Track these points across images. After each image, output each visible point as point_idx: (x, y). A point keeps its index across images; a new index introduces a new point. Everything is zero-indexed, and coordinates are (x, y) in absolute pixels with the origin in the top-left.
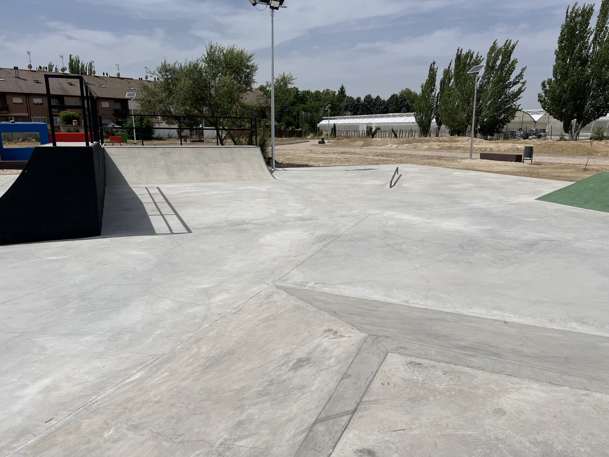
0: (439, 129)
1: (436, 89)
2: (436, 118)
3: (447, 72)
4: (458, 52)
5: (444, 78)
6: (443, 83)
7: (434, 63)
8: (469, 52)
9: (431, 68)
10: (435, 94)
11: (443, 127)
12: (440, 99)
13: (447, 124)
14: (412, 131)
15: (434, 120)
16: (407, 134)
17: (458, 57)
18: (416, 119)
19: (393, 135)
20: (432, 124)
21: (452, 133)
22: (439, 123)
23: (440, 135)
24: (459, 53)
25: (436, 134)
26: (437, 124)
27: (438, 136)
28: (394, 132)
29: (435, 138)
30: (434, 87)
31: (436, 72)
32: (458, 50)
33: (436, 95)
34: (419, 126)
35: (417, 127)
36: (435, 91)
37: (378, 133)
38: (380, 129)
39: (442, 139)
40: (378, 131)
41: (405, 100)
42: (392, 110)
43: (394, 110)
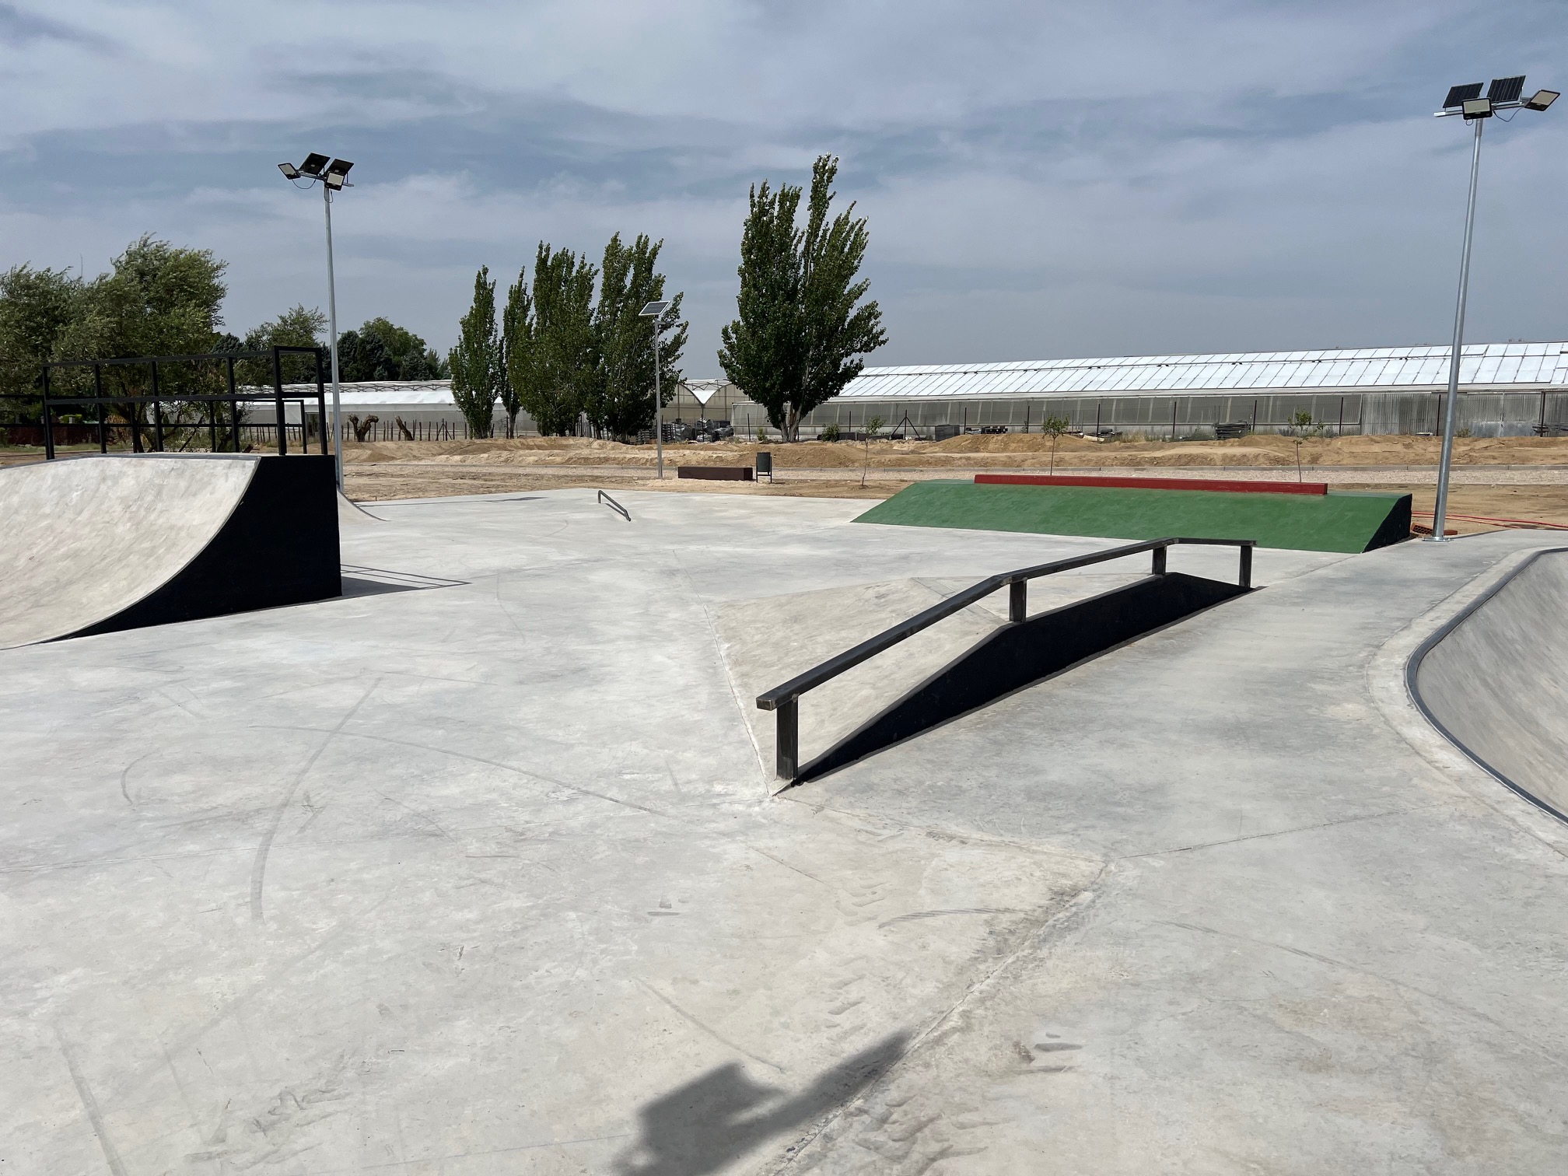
0: (513, 420)
1: (496, 331)
2: (502, 396)
3: (517, 294)
4: (541, 253)
5: (512, 306)
6: (510, 315)
7: (485, 271)
8: (564, 253)
9: (478, 281)
10: (495, 342)
11: (522, 415)
12: (508, 353)
13: (532, 409)
14: (445, 426)
15: (499, 400)
16: (434, 432)
17: (542, 262)
18: (455, 394)
19: (403, 436)
20: (494, 408)
21: (545, 431)
22: (513, 409)
23: (515, 435)
24: (544, 253)
25: (507, 432)
26: (508, 410)
27: (512, 437)
28: (406, 427)
29: (501, 441)
30: (491, 325)
31: (492, 290)
32: (541, 247)
33: (498, 343)
34: (467, 413)
35: (460, 416)
36: (494, 333)
37: (372, 429)
38: (378, 420)
39: (522, 444)
40: (372, 424)
41: (381, 347)
42: (355, 373)
43: (358, 371)
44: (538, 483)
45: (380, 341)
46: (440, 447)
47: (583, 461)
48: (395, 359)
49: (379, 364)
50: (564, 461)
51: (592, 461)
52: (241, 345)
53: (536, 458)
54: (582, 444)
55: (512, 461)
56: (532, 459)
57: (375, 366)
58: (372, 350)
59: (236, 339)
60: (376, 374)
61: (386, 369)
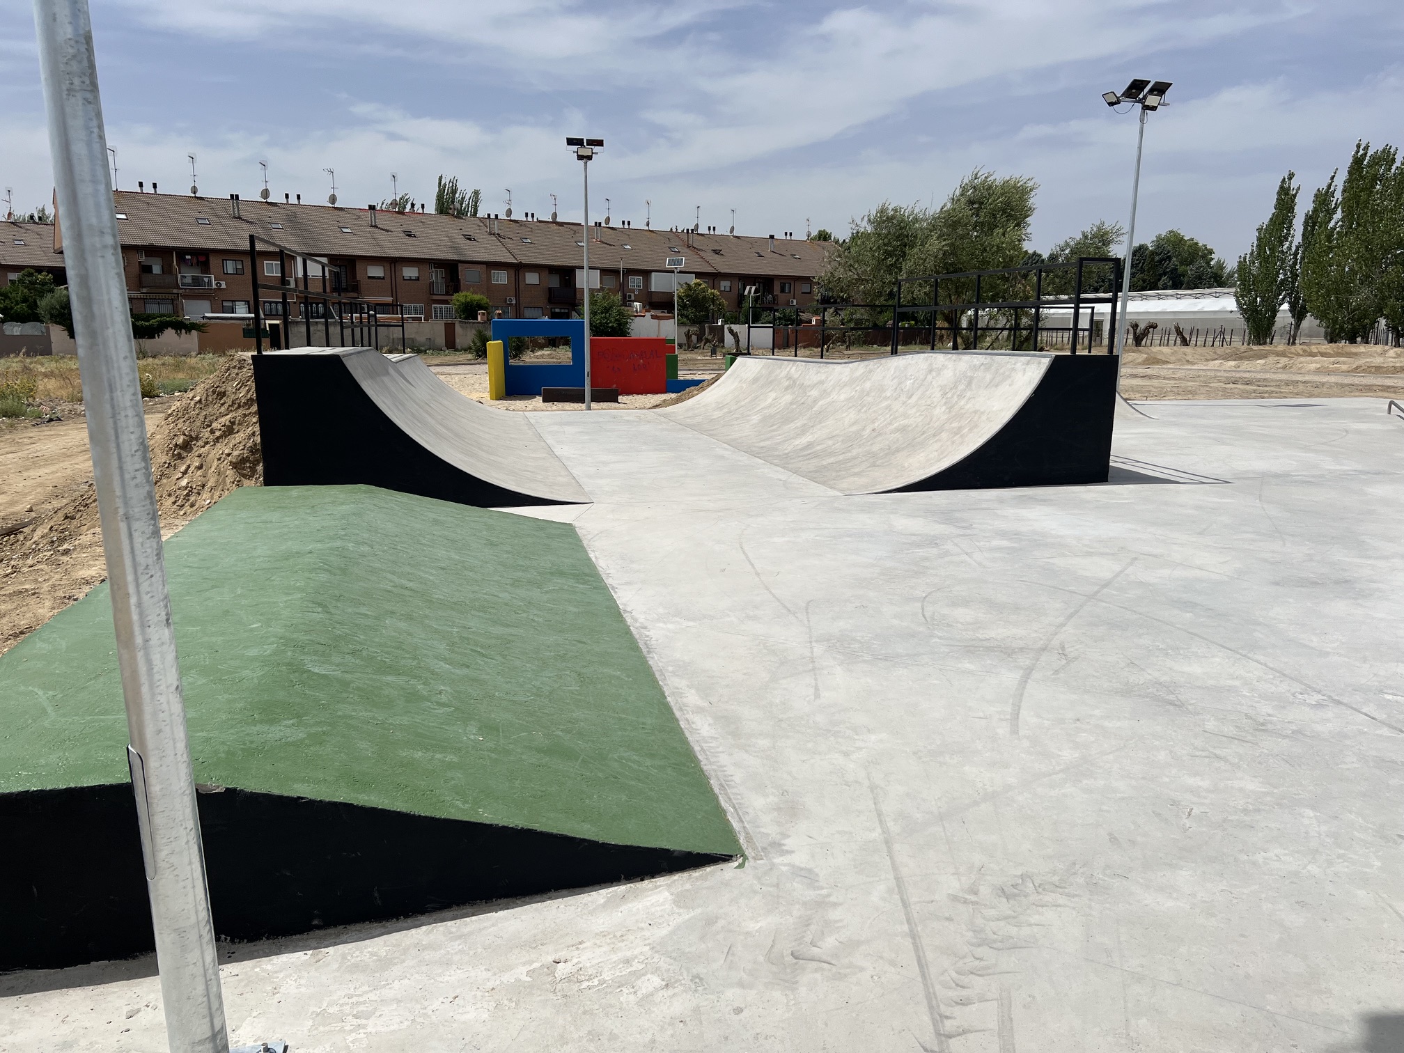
0: (1298, 326)
1: (1293, 236)
2: (1289, 303)
3: (1322, 199)
4: (1358, 152)
5: (1315, 210)
6: (1311, 221)
7: (1291, 176)
8: (1386, 151)
9: (1281, 187)
10: (1290, 248)
11: (1309, 322)
12: (1303, 258)
13: (1321, 315)
14: (1223, 332)
15: (1285, 306)
16: (1210, 339)
17: (1357, 162)
18: (1238, 301)
19: (1179, 342)
20: (1278, 315)
21: (1332, 338)
22: (1299, 314)
23: (1297, 341)
24: (1361, 152)
25: (1289, 339)
26: (1293, 317)
27: (1294, 343)
28: (1182, 334)
29: (1281, 348)
30: (1289, 230)
31: (1295, 196)
32: (1358, 146)
33: (1294, 249)
34: (1248, 320)
35: (1240, 322)
36: (1290, 239)
37: (1150, 335)
38: (1157, 326)
39: (1304, 351)
40: (1151, 330)
41: (1169, 258)
42: (1141, 283)
43: (1144, 281)
44: (1317, 391)
45: (1169, 252)
46: (1215, 352)
47: (1373, 370)
48: (1181, 269)
49: (1165, 274)
50: (1350, 369)
51: (1385, 370)
52: (1043, 261)
53: (1318, 366)
54: (1376, 352)
55: (1291, 367)
56: (1313, 366)
57: (1161, 276)
58: (1160, 261)
59: (1040, 256)
60: (1161, 283)
61: (1171, 278)
